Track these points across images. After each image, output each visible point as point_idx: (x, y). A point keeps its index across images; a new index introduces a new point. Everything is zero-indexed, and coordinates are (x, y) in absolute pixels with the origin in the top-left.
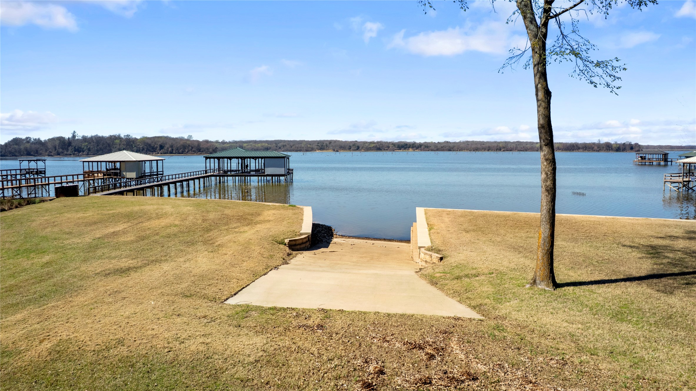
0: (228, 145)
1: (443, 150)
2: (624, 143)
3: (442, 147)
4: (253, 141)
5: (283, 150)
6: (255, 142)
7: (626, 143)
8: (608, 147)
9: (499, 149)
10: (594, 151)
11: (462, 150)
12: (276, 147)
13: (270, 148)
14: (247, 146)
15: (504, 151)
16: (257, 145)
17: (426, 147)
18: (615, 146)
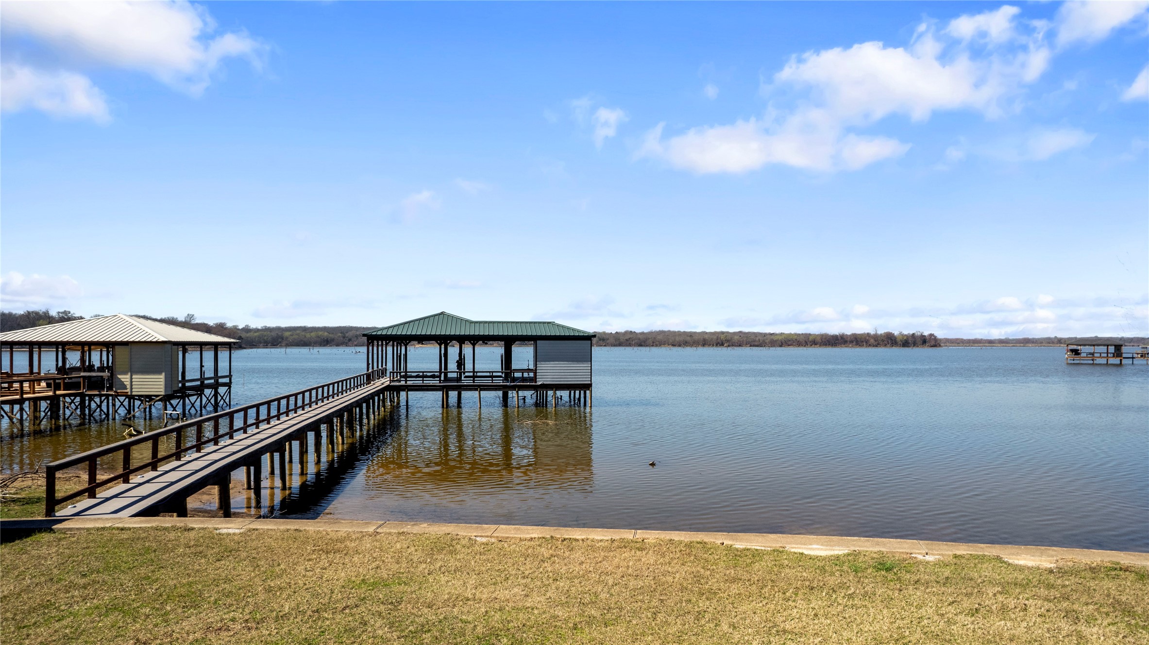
0: (256, 334)
1: (630, 345)
2: (913, 334)
3: (627, 340)
4: (300, 327)
5: (355, 343)
6: (305, 329)
7: (916, 334)
8: (889, 340)
9: (721, 343)
10: (870, 345)
11: (660, 345)
12: (344, 337)
13: (333, 340)
14: (292, 335)
15: (729, 346)
16: (308, 335)
17: (600, 340)
18: (901, 337)
